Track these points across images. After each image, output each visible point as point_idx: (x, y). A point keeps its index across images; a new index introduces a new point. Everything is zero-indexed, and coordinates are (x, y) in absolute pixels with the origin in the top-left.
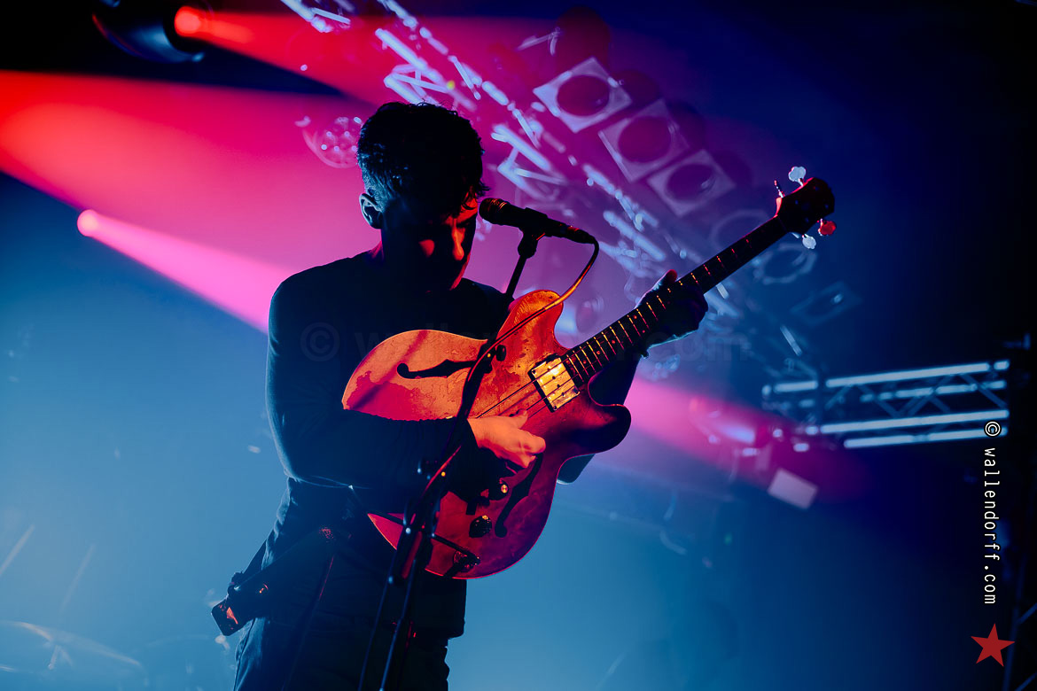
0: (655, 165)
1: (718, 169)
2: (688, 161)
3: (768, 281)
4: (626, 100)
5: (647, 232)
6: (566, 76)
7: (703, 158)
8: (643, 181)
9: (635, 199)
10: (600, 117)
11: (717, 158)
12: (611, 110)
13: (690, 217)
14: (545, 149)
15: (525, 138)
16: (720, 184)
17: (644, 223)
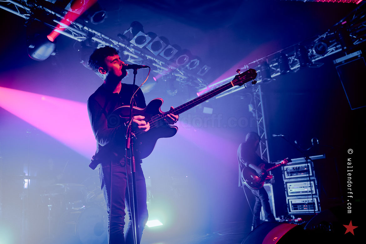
0: (160, 51)
1: (174, 48)
2: (167, 48)
3: (191, 69)
4: (150, 39)
5: (163, 65)
6: (136, 37)
7: (170, 47)
8: (159, 55)
9: (158, 59)
10: (145, 44)
11: (173, 46)
12: (147, 42)
13: (171, 60)
14: (136, 54)
15: (131, 52)
16: (175, 51)
17: (161, 64)
